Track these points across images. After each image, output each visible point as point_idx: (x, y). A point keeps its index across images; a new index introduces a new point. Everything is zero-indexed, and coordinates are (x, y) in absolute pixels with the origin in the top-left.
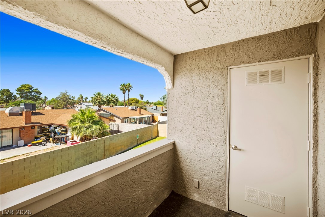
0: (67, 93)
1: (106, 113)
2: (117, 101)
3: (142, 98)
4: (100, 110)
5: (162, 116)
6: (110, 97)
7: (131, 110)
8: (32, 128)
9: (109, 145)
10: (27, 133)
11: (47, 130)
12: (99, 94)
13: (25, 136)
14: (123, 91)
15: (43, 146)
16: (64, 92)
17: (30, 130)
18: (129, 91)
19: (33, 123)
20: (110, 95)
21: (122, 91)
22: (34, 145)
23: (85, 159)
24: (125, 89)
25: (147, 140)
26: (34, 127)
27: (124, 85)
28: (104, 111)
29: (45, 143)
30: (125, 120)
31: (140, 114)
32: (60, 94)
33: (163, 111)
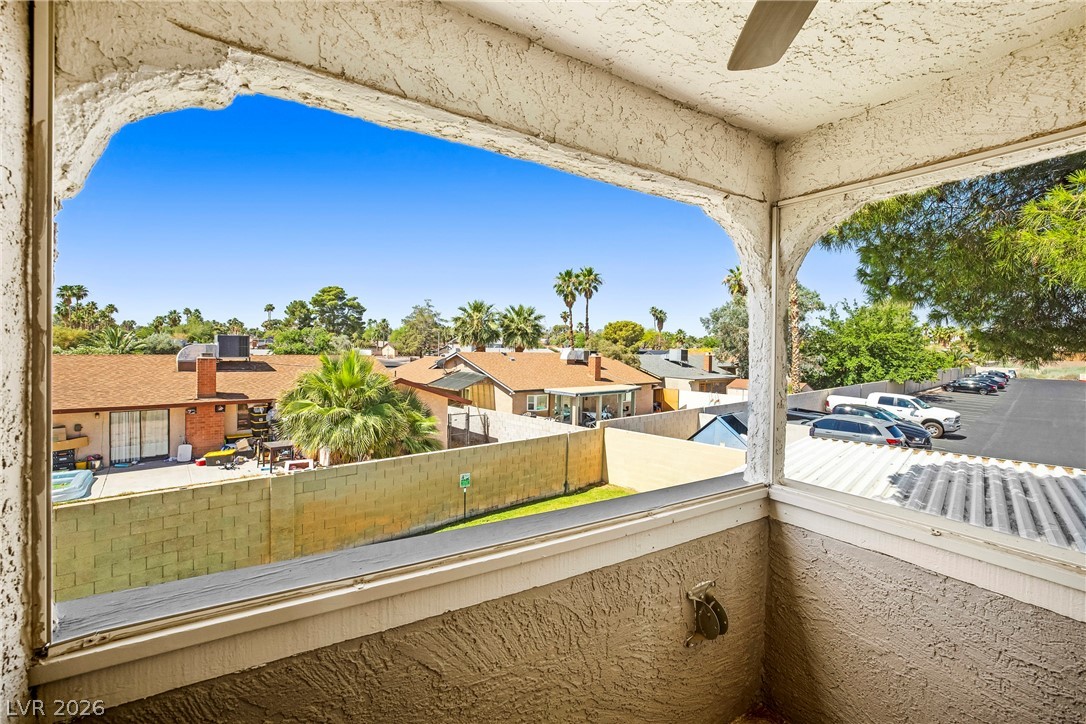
0: (431, 308)
1: (473, 372)
2: (537, 330)
3: (661, 321)
4: (458, 362)
5: (701, 390)
6: (515, 317)
7: (570, 362)
8: (217, 411)
9: (299, 511)
10: (203, 425)
11: (261, 420)
12: (478, 308)
13: (198, 433)
14: (566, 296)
15: (228, 469)
16: (423, 305)
17: (211, 414)
18: (588, 295)
19: (219, 395)
20: (513, 309)
21: (562, 297)
22: (211, 462)
23: (151, 562)
24: (572, 288)
25: (537, 495)
26: (224, 406)
27: (569, 274)
28: (466, 364)
29: (245, 459)
30: (532, 399)
31: (599, 378)
32: (413, 310)
33: (711, 371)
